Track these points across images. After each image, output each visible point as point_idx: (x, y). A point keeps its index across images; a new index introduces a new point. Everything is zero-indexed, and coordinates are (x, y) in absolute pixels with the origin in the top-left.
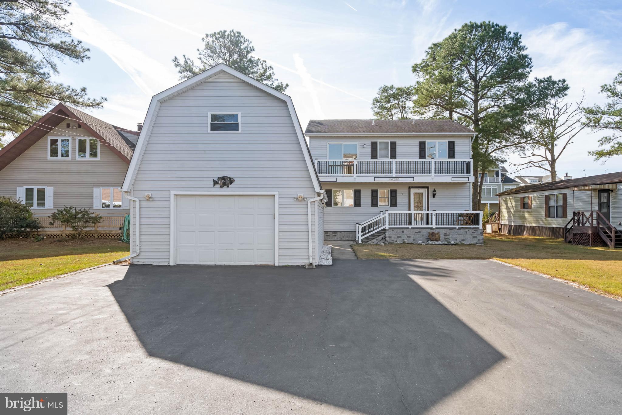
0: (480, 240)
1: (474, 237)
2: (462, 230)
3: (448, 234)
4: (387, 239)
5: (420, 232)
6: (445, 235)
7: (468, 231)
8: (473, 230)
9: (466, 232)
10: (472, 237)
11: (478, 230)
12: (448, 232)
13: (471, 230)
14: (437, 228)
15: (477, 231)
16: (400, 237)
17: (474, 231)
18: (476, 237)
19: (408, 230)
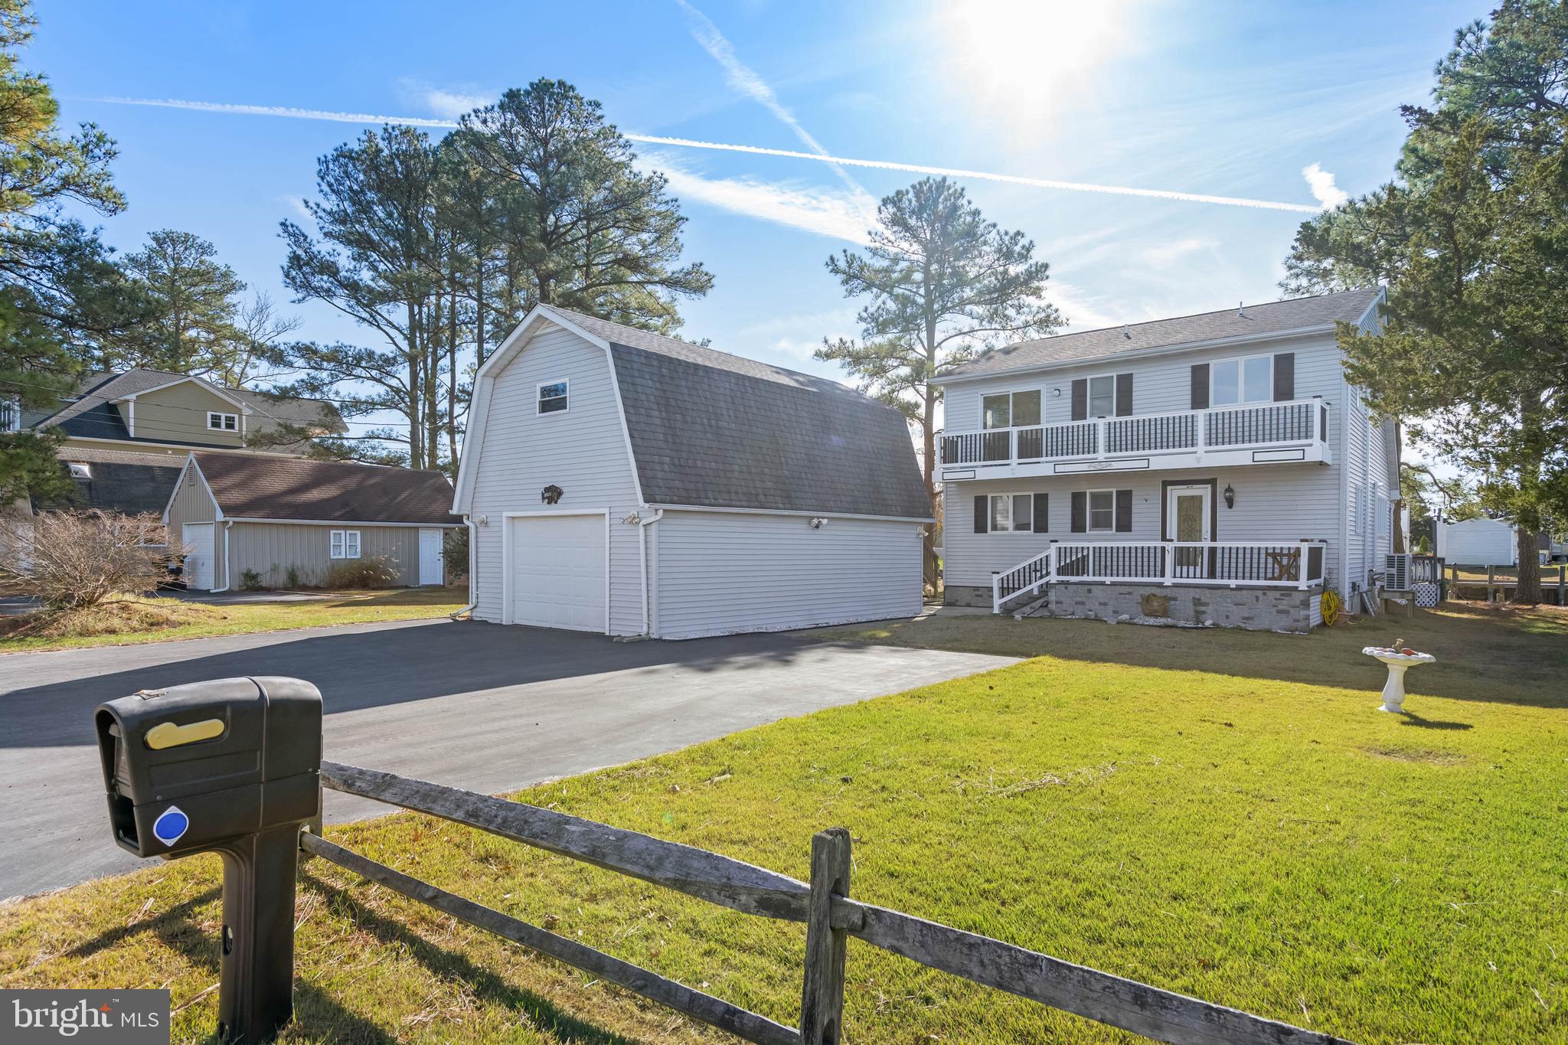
0: (1298, 621)
1: (1279, 612)
2: (1245, 592)
3: (1203, 600)
4: (1052, 606)
5: (1129, 593)
6: (1197, 602)
7: (1264, 594)
8: (1277, 594)
9: (1257, 597)
10: (1274, 610)
11: (1294, 594)
12: (1205, 596)
13: (1271, 594)
14: (1175, 586)
15: (1290, 595)
16: (1083, 603)
17: (1282, 595)
18: (1286, 612)
19: (1100, 587)
